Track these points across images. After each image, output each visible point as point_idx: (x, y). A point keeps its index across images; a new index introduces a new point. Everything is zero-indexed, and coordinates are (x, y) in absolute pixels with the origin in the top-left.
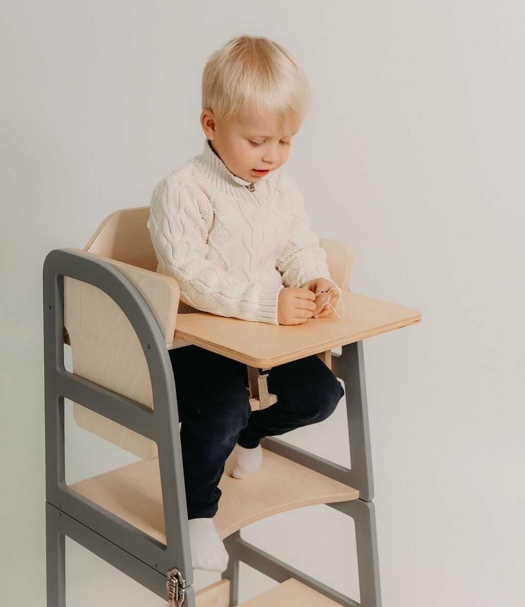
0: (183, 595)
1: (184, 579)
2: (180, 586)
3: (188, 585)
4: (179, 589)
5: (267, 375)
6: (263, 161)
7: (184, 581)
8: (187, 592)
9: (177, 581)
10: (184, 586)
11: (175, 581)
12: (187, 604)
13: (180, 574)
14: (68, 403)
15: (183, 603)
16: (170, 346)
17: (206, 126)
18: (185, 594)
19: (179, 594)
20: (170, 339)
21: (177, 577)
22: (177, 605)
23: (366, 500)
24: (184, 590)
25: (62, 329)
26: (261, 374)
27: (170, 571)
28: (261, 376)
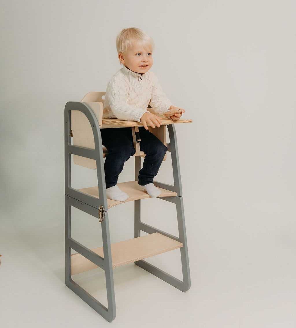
0: (104, 215)
2: (103, 211)
5: (140, 143)
6: (142, 62)
7: (104, 209)
12: (105, 218)
13: (103, 207)
14: (72, 155)
16: (101, 127)
17: (121, 59)
19: (102, 215)
20: (100, 123)
21: (102, 209)
22: (102, 219)
23: (179, 196)
24: (104, 213)
25: (70, 129)
26: (137, 142)
27: (100, 207)
28: (137, 143)
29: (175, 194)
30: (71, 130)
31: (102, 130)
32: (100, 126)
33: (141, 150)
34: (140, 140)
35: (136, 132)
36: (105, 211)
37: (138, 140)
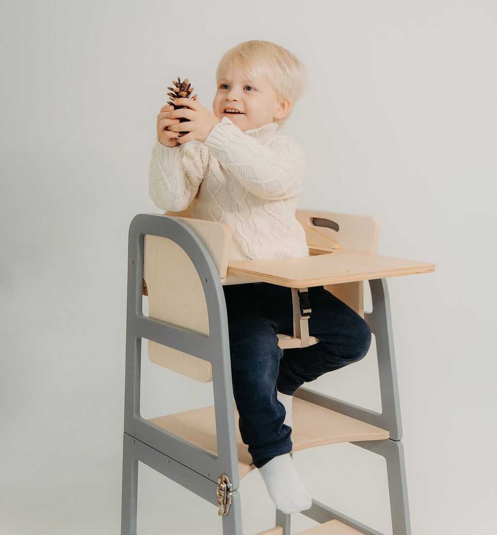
0: (230, 498)
1: (231, 483)
2: (228, 490)
3: (234, 489)
4: (227, 492)
5: (309, 317)
7: (231, 485)
8: (234, 496)
9: (226, 486)
10: (231, 490)
11: (224, 486)
12: (233, 507)
13: (227, 479)
15: (231, 505)
18: (232, 497)
19: (227, 498)
20: (224, 273)
21: (226, 482)
22: (225, 508)
23: (394, 439)
24: (231, 494)
25: (141, 279)
26: (302, 316)
27: (221, 477)
28: (302, 318)
29: (384, 435)
30: (143, 281)
31: (227, 289)
32: (221, 280)
33: (311, 335)
34: (310, 311)
35: (300, 292)
36: (235, 488)
37: (305, 311)
